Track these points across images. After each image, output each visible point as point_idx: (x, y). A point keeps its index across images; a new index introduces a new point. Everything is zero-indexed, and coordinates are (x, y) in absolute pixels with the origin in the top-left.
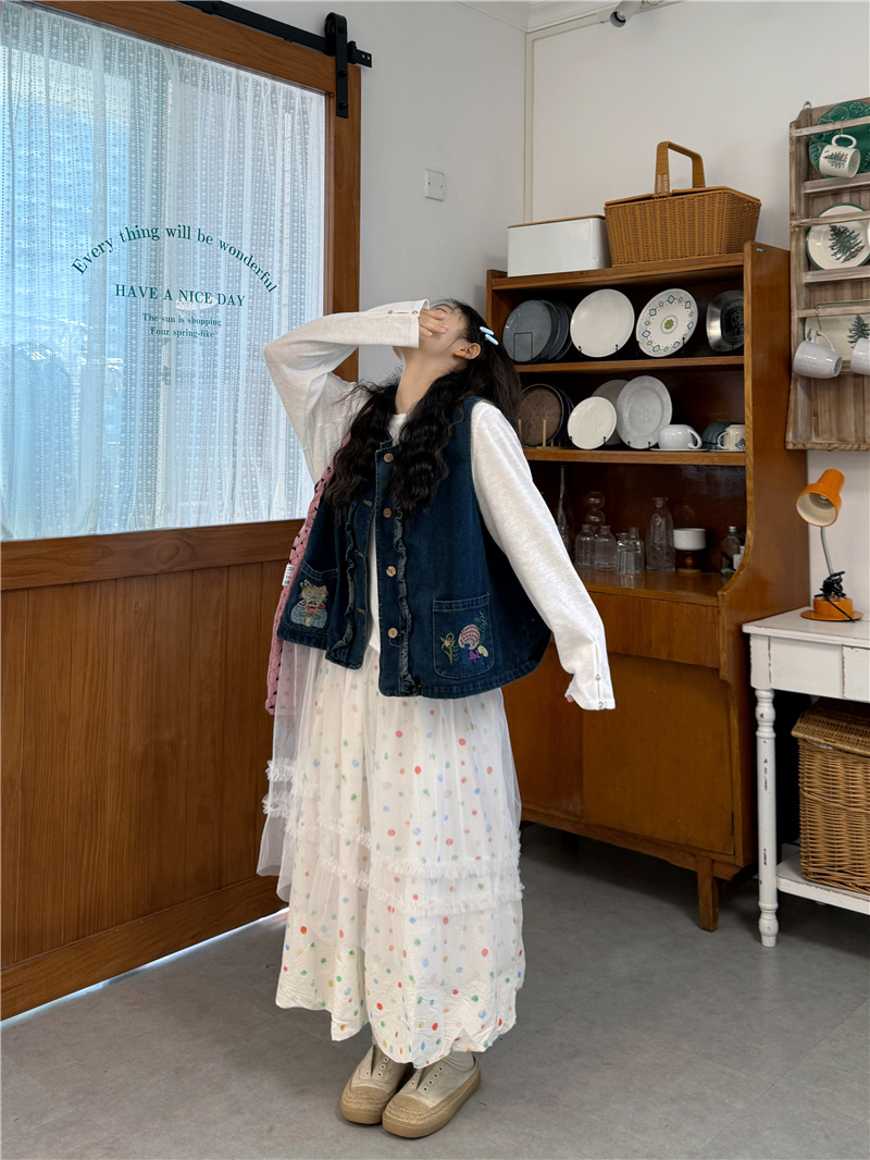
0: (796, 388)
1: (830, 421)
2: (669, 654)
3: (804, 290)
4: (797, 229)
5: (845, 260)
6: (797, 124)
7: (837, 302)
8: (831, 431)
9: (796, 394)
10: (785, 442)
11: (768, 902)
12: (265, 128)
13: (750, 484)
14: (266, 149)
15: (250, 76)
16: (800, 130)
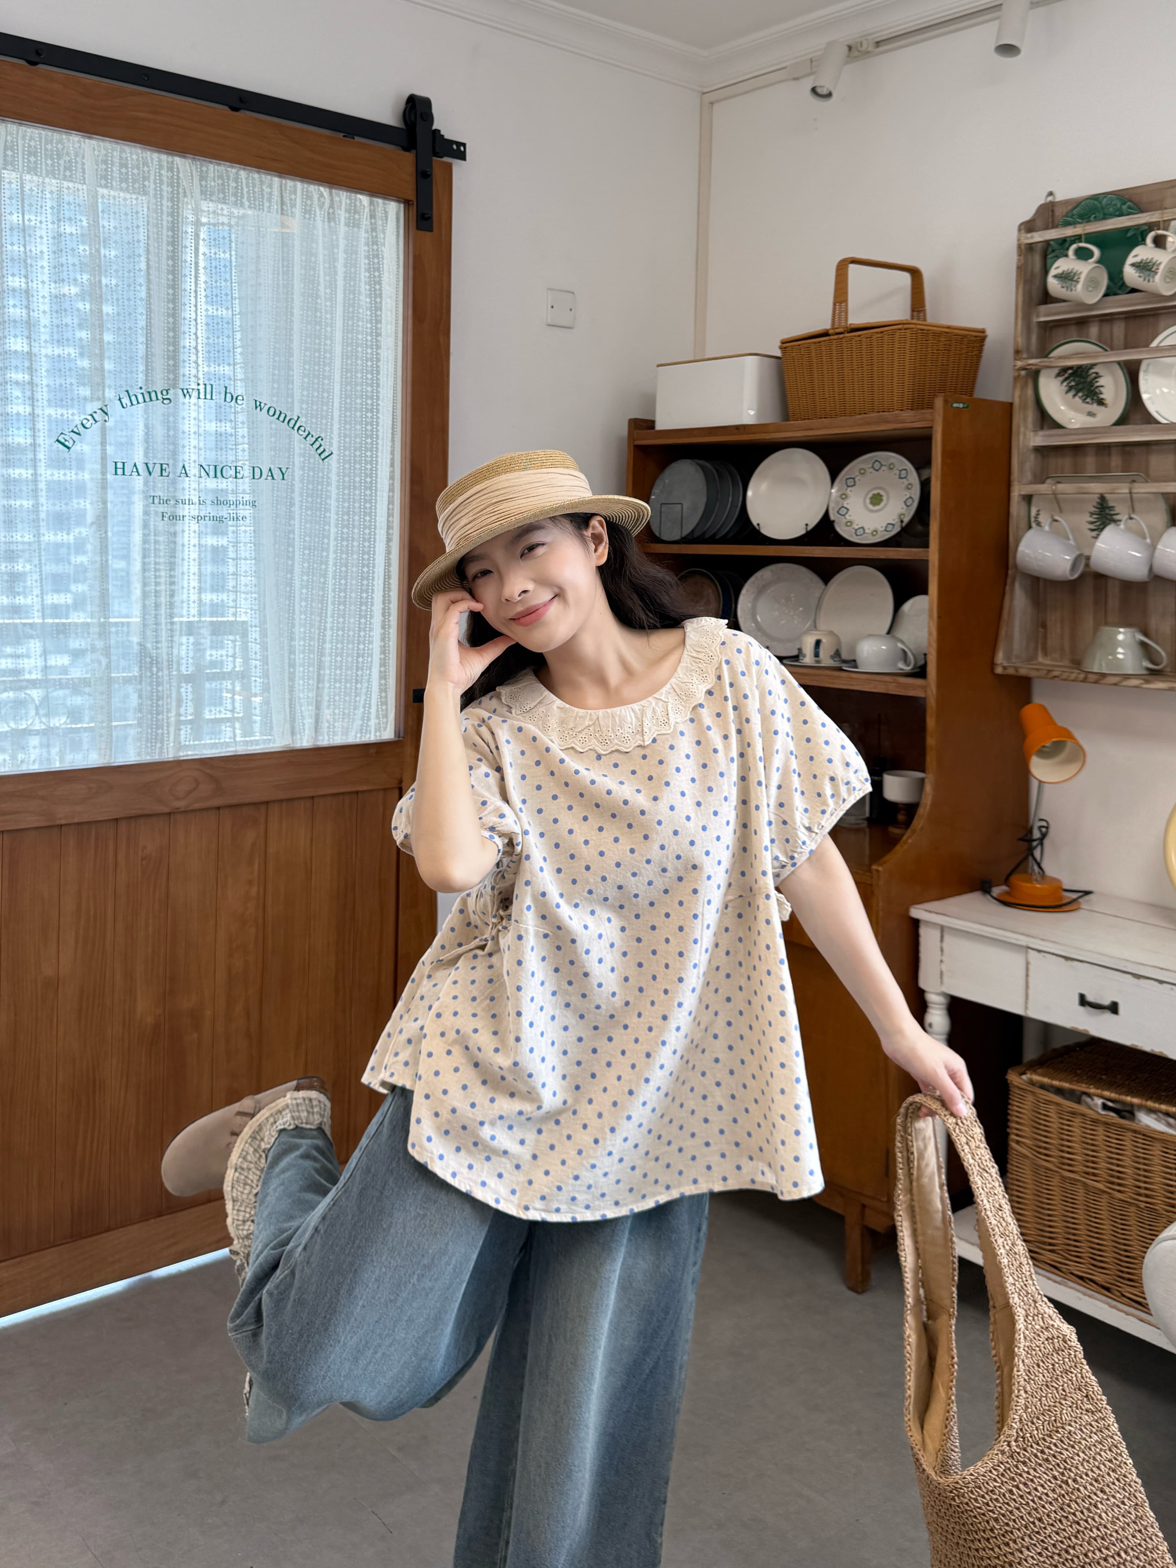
0: (1013, 589)
1: (1062, 635)
3: (1032, 456)
4: (1023, 372)
6: (1028, 227)
7: (1077, 475)
8: (1063, 650)
9: (1012, 600)
10: (993, 665)
12: (321, 250)
13: (931, 722)
14: (321, 280)
15: (299, 185)
16: (1034, 233)
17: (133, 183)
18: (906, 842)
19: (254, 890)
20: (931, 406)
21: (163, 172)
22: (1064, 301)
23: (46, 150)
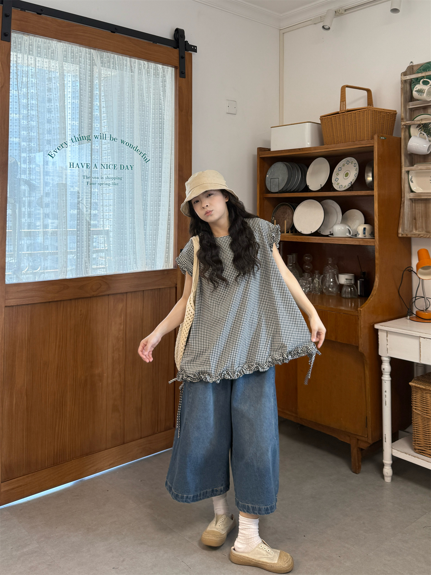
0: (404, 206)
1: (422, 222)
3: (409, 157)
4: (404, 126)
6: (405, 74)
7: (425, 163)
8: (422, 227)
9: (404, 209)
10: (398, 233)
11: (387, 460)
12: (144, 84)
13: (377, 255)
16: (407, 76)
17: (76, 59)
18: (370, 300)
19: (122, 327)
21: (87, 55)
22: (418, 100)
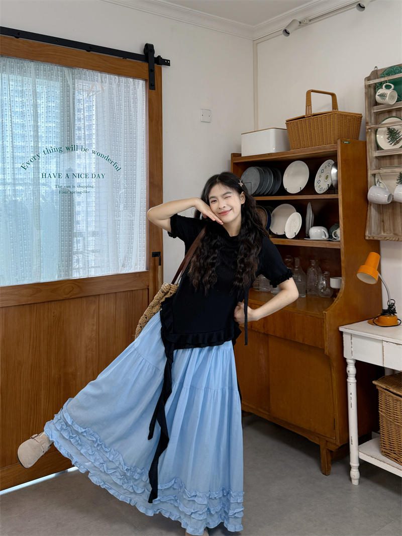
0: (370, 209)
1: (390, 224)
2: (303, 340)
3: (375, 160)
4: (369, 130)
5: (394, 145)
6: (368, 78)
7: (391, 165)
8: (390, 230)
9: (370, 212)
10: (365, 236)
11: (354, 463)
12: (115, 98)
13: (343, 258)
14: (115, 108)
15: (107, 75)
16: (371, 81)
17: (48, 76)
18: (335, 303)
19: (95, 327)
20: (336, 143)
21: (59, 72)
22: (383, 104)
23: (17, 66)
